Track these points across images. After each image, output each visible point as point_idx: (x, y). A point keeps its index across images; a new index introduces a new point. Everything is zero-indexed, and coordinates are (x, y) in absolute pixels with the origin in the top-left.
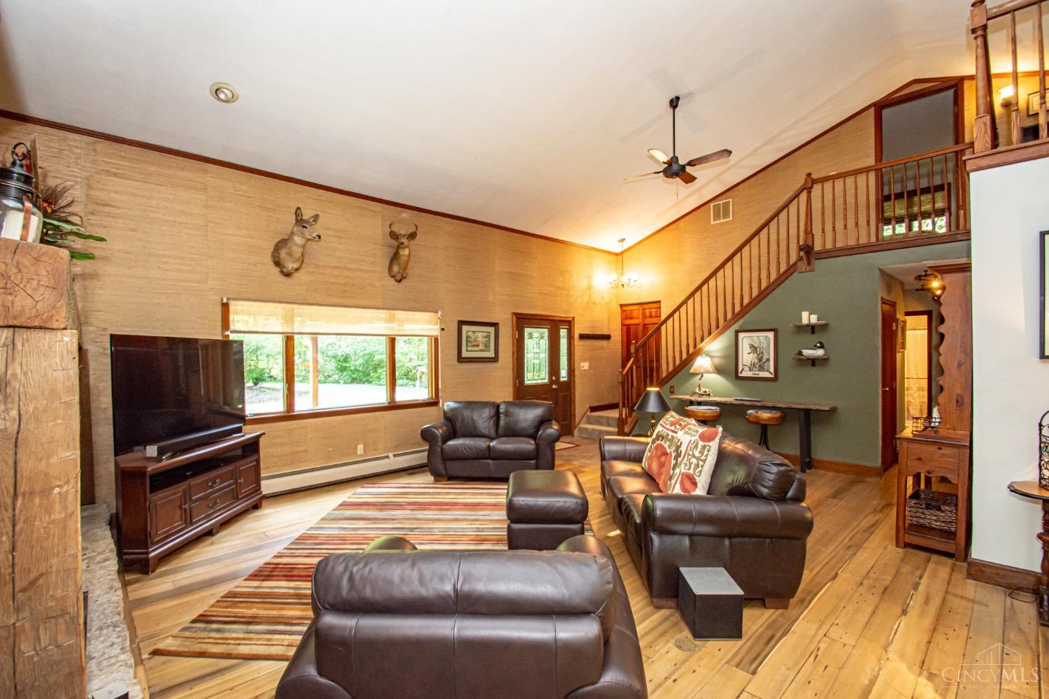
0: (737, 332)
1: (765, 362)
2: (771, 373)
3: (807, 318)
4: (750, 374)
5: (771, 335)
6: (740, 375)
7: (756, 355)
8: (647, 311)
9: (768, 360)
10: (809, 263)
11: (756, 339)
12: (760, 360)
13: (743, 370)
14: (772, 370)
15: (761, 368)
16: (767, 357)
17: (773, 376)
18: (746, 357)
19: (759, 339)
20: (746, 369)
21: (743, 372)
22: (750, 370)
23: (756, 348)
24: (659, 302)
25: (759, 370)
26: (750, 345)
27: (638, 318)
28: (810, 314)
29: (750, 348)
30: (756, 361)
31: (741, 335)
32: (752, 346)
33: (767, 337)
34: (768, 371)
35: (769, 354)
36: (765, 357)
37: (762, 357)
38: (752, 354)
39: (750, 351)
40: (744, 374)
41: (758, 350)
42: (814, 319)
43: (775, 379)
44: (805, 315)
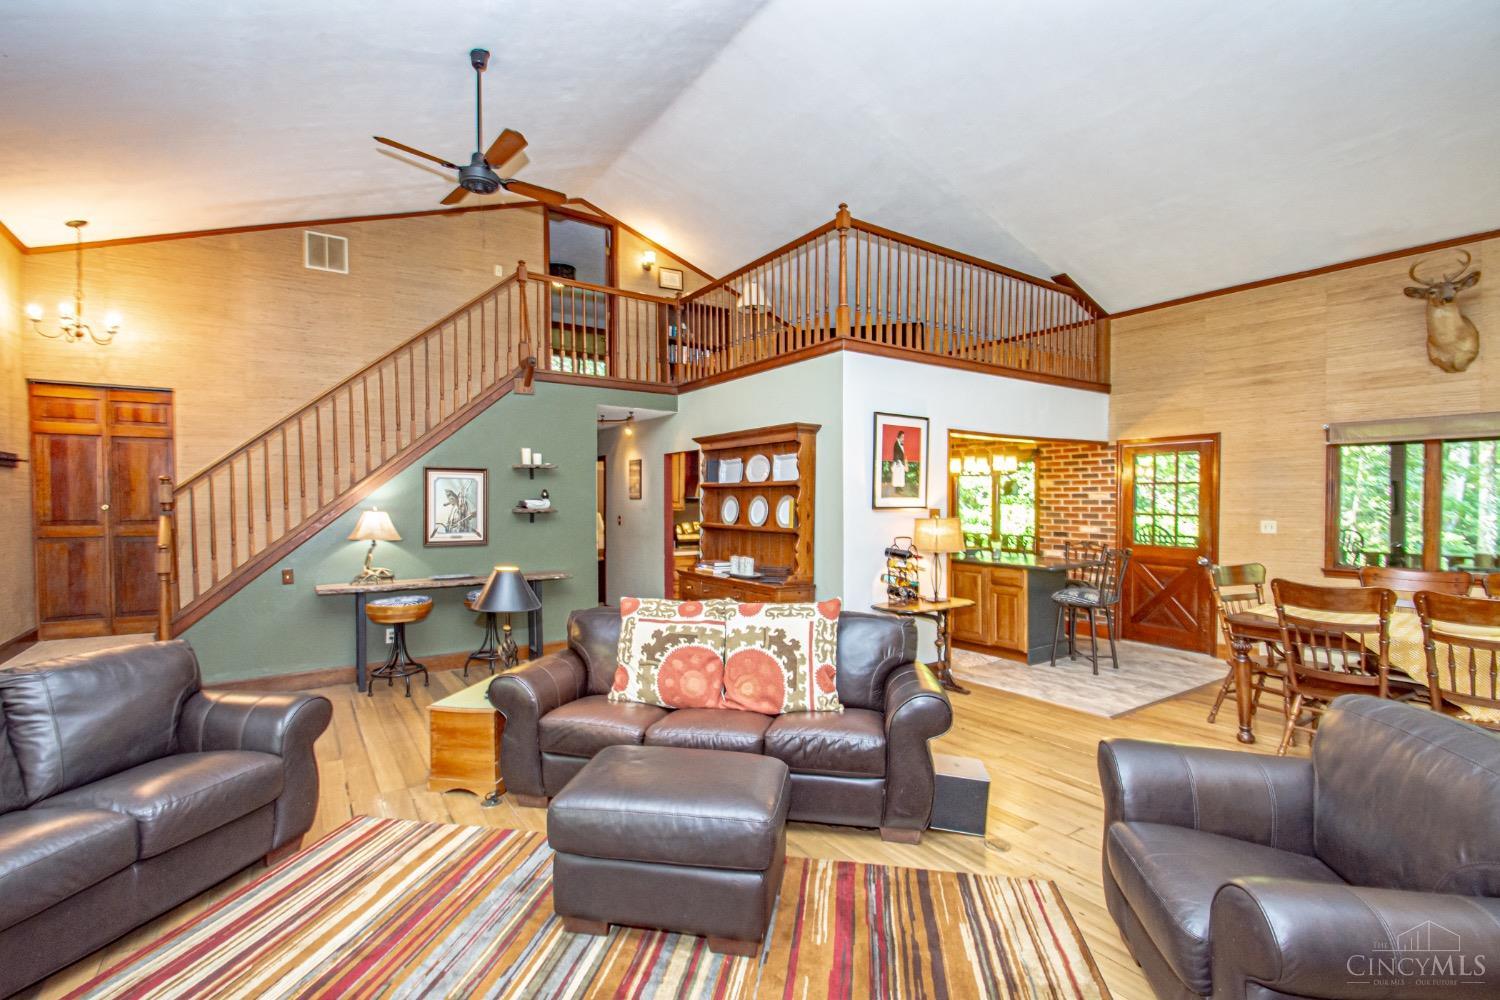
0: (427, 469)
1: (470, 518)
2: (479, 534)
3: (529, 457)
4: (447, 537)
5: (479, 477)
6: (430, 540)
7: (456, 507)
8: (127, 408)
9: (474, 515)
10: (528, 384)
11: (456, 482)
12: (463, 515)
13: (435, 531)
14: (480, 529)
15: (465, 528)
16: (473, 510)
17: (482, 539)
18: (441, 512)
19: (461, 484)
20: (441, 529)
21: (436, 535)
22: (447, 531)
23: (457, 497)
24: (169, 391)
25: (461, 531)
26: (447, 491)
27: (92, 420)
28: (532, 453)
29: (449, 496)
30: (457, 516)
31: (433, 475)
32: (451, 494)
33: (473, 480)
34: (474, 531)
35: (476, 506)
36: (471, 510)
37: (465, 511)
38: (450, 506)
39: (447, 501)
40: (437, 538)
41: (460, 500)
42: (538, 460)
43: (484, 543)
44: (526, 453)
